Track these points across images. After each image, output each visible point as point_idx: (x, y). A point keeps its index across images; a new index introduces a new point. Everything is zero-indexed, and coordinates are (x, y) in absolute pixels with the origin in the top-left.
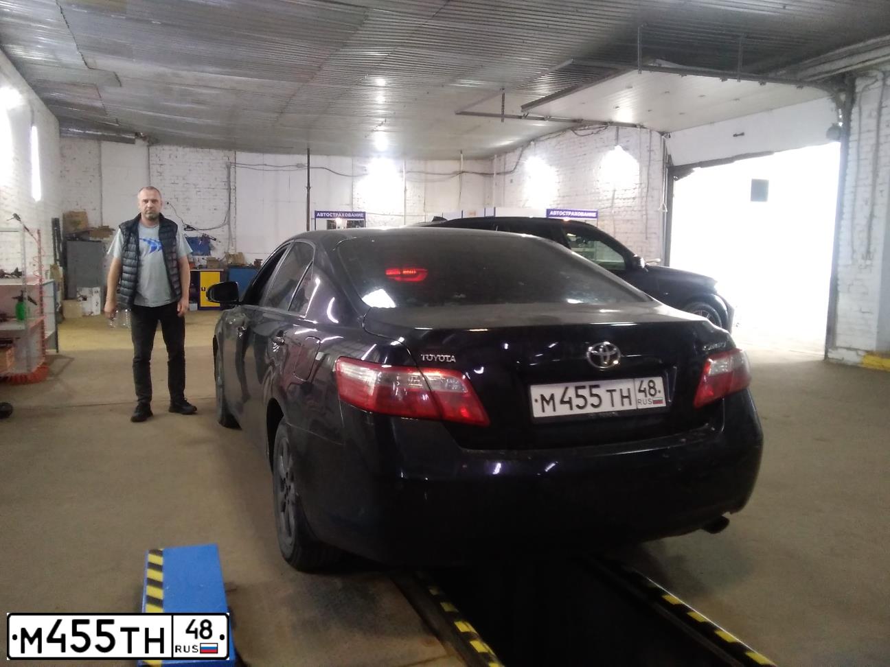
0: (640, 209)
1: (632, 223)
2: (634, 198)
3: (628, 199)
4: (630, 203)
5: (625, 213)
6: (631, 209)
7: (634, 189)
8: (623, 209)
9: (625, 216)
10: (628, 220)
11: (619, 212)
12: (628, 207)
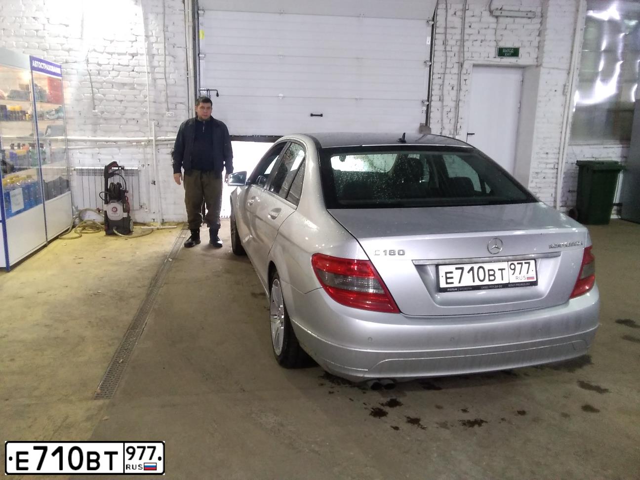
0: (149, 71)
1: (134, 89)
2: (133, 55)
3: (119, 54)
4: (125, 60)
5: (114, 73)
6: (130, 68)
7: (132, 42)
8: (109, 67)
9: (114, 77)
10: (124, 85)
11: (99, 71)
12: (119, 64)
